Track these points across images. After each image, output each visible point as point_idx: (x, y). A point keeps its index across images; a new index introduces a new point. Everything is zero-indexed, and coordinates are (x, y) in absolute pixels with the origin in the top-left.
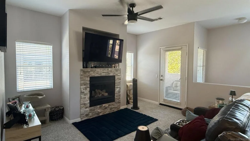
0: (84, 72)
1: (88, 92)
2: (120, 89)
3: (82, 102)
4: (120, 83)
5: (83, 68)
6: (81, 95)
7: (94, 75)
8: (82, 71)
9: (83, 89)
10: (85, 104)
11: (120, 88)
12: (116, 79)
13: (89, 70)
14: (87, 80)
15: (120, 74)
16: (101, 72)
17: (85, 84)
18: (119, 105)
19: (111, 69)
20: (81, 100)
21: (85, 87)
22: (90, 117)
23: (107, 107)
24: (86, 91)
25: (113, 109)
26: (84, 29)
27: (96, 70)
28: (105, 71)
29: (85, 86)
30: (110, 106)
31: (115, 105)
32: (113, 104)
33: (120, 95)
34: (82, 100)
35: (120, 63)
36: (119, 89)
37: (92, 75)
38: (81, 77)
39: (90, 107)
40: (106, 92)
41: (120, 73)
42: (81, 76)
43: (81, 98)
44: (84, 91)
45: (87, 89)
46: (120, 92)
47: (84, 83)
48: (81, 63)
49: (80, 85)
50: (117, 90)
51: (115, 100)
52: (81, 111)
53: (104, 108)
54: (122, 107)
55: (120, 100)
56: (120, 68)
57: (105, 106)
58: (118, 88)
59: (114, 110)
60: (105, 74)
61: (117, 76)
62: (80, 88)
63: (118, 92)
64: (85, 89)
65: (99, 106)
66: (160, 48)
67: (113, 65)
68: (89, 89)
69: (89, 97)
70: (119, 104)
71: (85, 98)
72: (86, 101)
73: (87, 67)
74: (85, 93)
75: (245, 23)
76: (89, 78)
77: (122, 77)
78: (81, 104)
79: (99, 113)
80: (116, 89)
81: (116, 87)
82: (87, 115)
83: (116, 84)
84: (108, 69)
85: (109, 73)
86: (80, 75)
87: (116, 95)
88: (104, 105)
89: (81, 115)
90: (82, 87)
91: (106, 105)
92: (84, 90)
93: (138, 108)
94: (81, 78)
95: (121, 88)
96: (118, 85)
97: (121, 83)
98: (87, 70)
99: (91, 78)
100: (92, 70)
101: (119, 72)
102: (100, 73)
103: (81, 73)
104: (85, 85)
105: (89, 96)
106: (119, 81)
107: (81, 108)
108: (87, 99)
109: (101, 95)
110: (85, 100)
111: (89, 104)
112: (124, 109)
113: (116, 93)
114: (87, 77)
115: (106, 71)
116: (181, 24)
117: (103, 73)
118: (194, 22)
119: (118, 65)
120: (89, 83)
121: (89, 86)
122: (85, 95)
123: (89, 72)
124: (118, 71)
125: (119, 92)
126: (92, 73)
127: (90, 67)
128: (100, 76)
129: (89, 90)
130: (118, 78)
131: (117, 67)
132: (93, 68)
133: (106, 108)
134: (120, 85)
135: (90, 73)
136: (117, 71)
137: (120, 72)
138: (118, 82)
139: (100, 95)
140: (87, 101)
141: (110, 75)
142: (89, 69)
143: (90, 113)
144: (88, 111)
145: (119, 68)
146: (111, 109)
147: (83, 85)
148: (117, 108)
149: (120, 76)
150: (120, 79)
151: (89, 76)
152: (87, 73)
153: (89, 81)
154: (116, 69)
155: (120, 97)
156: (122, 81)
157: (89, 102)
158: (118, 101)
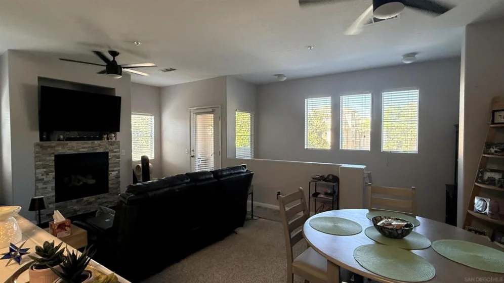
0: (41, 147)
2: (119, 172)
4: (118, 163)
5: (40, 141)
6: (37, 184)
7: (65, 152)
8: (39, 147)
9: (40, 175)
11: (119, 171)
12: (110, 157)
13: (53, 145)
14: (50, 160)
15: (119, 149)
16: (78, 147)
17: (45, 166)
18: (117, 198)
19: (99, 142)
20: (37, 191)
21: (45, 172)
23: (94, 201)
24: (47, 177)
26: (40, 79)
27: (67, 144)
28: (86, 146)
29: (45, 170)
30: (99, 201)
31: (108, 198)
32: (104, 197)
33: (119, 182)
34: (39, 192)
35: (118, 133)
36: (117, 172)
37: (60, 151)
38: (37, 155)
39: (57, 201)
40: (93, 178)
42: (37, 153)
43: (37, 188)
44: (44, 177)
45: (50, 174)
46: (119, 177)
47: (43, 165)
48: (37, 134)
49: (33, 167)
50: (112, 175)
51: (110, 190)
53: (86, 203)
55: (119, 189)
56: (118, 140)
57: (87, 201)
58: (113, 171)
60: (86, 150)
61: (112, 153)
62: (35, 174)
63: (114, 178)
64: (45, 174)
65: (75, 200)
66: (190, 109)
67: (106, 136)
68: (54, 174)
69: (54, 187)
71: (46, 188)
72: (47, 193)
73: (48, 139)
74: (45, 180)
75: (285, 81)
76: (54, 157)
77: (123, 152)
79: (75, 211)
80: (109, 173)
81: (110, 169)
83: (110, 165)
84: (92, 143)
85: (96, 148)
86: (34, 152)
87: (110, 182)
88: (85, 199)
90: (38, 171)
91: (92, 199)
92: (42, 175)
94: (36, 157)
95: (121, 171)
96: (115, 167)
97: (120, 163)
98: (49, 145)
99: (56, 157)
100: (58, 145)
101: (115, 146)
102: (75, 148)
103: (37, 150)
104: (44, 168)
105: (54, 185)
106: (117, 160)
108: (50, 190)
109: (81, 183)
110: (46, 191)
111: (54, 198)
113: (110, 178)
114: (50, 155)
115: (90, 145)
117: (82, 148)
118: (225, 77)
119: (114, 136)
120: (54, 164)
121: (53, 169)
122: (45, 183)
123: (55, 147)
124: (113, 145)
125: (118, 177)
126: (60, 148)
127: (56, 140)
128: (76, 153)
129: (54, 176)
130: (114, 156)
131: (111, 139)
132: (62, 140)
133: (90, 203)
134: (119, 166)
136: (111, 145)
137: (119, 146)
138: (115, 162)
140: (51, 192)
141: (98, 151)
142: (53, 143)
144: (51, 208)
145: (115, 139)
147: (40, 169)
148: (113, 201)
149: (119, 152)
150: (119, 158)
151: (53, 153)
152: (49, 149)
153: (54, 162)
154: (111, 142)
155: (119, 185)
156: (122, 161)
157: (54, 194)
158: (115, 191)
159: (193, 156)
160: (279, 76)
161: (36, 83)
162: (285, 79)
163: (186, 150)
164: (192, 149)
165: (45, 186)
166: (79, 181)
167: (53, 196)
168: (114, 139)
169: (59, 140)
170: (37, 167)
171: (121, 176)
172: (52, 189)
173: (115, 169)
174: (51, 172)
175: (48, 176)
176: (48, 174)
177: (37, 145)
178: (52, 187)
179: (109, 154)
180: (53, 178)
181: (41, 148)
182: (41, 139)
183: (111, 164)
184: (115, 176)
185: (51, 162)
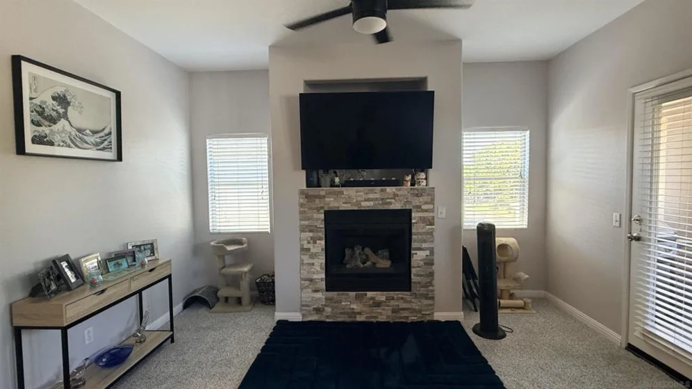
0: (308, 197)
1: (320, 251)
2: (432, 253)
3: (305, 275)
4: (431, 233)
5: (308, 186)
6: (302, 256)
7: (338, 207)
8: (304, 196)
9: (306, 242)
10: (311, 280)
11: (431, 249)
12: (413, 221)
13: (323, 193)
14: (317, 219)
15: (433, 204)
16: (359, 199)
17: (312, 228)
18: (427, 305)
19: (395, 189)
20: (302, 267)
21: (311, 238)
22: (327, 317)
23: (383, 302)
24: (314, 247)
25: (405, 314)
26: (307, 83)
27: (343, 193)
28: (371, 196)
29: (311, 234)
30: (392, 303)
31: (411, 302)
32: (402, 298)
33: (431, 274)
34: (305, 270)
35: (430, 170)
36: (427, 252)
37: (331, 205)
38: (302, 209)
39: (327, 290)
40: (387, 258)
41: (432, 202)
42: (302, 207)
43: (302, 262)
44: (310, 246)
45: (318, 242)
46: (433, 264)
47: (309, 226)
48: (303, 175)
49: (298, 229)
50: (418, 257)
51: (413, 288)
52: (303, 295)
53: (372, 302)
54: (440, 316)
55: (431, 288)
56: (431, 186)
57: (372, 298)
58: (420, 249)
59: (408, 317)
60: (372, 203)
61: (418, 211)
62: (300, 240)
63: (422, 263)
64: (312, 242)
65: (352, 294)
67: (409, 178)
68: (323, 242)
69: (324, 265)
70: (429, 302)
71: (313, 264)
72: (314, 273)
73: (318, 185)
74: (312, 251)
76: (323, 215)
77: (441, 212)
78: (302, 279)
79: (354, 313)
80: (413, 252)
81: (414, 245)
82: (318, 310)
83: (414, 237)
84: (382, 190)
85: (388, 200)
86: (299, 204)
87: (413, 271)
88: (370, 294)
89: (303, 306)
90: (303, 235)
91: (380, 296)
92: (309, 243)
93: (501, 334)
94: (301, 213)
95: (435, 251)
96: (425, 241)
97: (435, 234)
98: (318, 193)
99: (326, 213)
100: (330, 193)
101: (425, 198)
102: (355, 201)
103: (302, 201)
104: (310, 231)
105: (324, 261)
106: (429, 227)
107: (302, 289)
108: (318, 269)
109: (368, 264)
110: (313, 270)
111: (324, 283)
112: (447, 322)
113: (413, 263)
114: (318, 209)
115: (377, 196)
117: (368, 200)
119: (424, 177)
120: (323, 226)
121: (322, 235)
122: (313, 256)
123: (324, 197)
124: (421, 195)
125: (429, 262)
126: (332, 199)
127: (329, 185)
128: (356, 208)
129: (324, 247)
130: (423, 220)
131: (419, 183)
132: (338, 186)
133: (378, 304)
134: (433, 242)
135: (326, 199)
136: (417, 195)
137: (433, 199)
138: (423, 231)
139: (364, 263)
140: (318, 273)
141: (392, 207)
142: (322, 191)
143: (326, 306)
144: (320, 299)
145: (427, 184)
146: (393, 311)
147: (306, 232)
148: (420, 311)
149: (432, 210)
150: (432, 224)
151: (322, 208)
152: (317, 201)
153: (323, 222)
154: (417, 189)
155: (433, 279)
156: (440, 230)
157: (323, 276)
158: (423, 290)
159: (638, 239)
163: (616, 216)
164: (635, 217)
165: (311, 261)
166: (366, 259)
167: (322, 279)
168: (424, 183)
169: (333, 185)
170: (303, 229)
171: (435, 262)
172: (321, 269)
173: (424, 245)
174: (320, 239)
175: (315, 245)
176: (316, 243)
177: (302, 192)
178: (321, 263)
179: (413, 215)
180: (322, 250)
181: (306, 198)
182: (309, 184)
183: (417, 234)
184: (422, 260)
185: (320, 221)
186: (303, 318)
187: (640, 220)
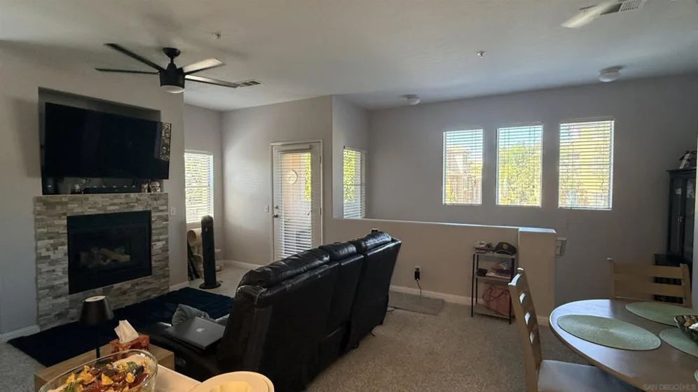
0: (46, 203)
1: (63, 256)
2: (167, 242)
3: (43, 282)
4: (166, 227)
5: (44, 193)
6: (39, 266)
7: (83, 212)
8: (41, 204)
9: (45, 250)
10: (52, 288)
11: (167, 240)
12: (153, 219)
13: (64, 200)
14: (60, 225)
15: (167, 205)
16: (105, 204)
17: (52, 235)
18: (165, 282)
19: (137, 194)
20: (39, 277)
21: (51, 244)
22: (72, 319)
23: (129, 289)
24: (54, 253)
25: (148, 293)
26: (42, 91)
27: (87, 199)
28: (116, 201)
29: (52, 241)
30: (137, 288)
31: (152, 283)
32: (145, 282)
33: (167, 258)
34: (43, 278)
35: (165, 181)
36: (164, 242)
37: (75, 211)
38: (38, 217)
39: (71, 293)
40: (126, 253)
41: (166, 204)
42: (38, 214)
43: (39, 272)
44: (51, 253)
45: (59, 248)
46: (168, 250)
47: (48, 233)
48: (38, 182)
49: (33, 238)
50: (157, 246)
51: (153, 272)
52: (40, 305)
53: (118, 292)
54: (175, 287)
55: (167, 269)
56: (165, 192)
57: (120, 289)
58: (159, 240)
59: (150, 296)
60: (117, 207)
61: (156, 212)
62: (36, 248)
63: (160, 251)
64: (52, 249)
65: (101, 289)
66: (272, 144)
67: (146, 186)
68: (66, 247)
69: (67, 269)
70: (167, 279)
71: (54, 271)
72: (56, 279)
73: (56, 192)
74: (52, 258)
75: (417, 105)
76: (66, 221)
77: (173, 211)
78: (38, 289)
80: (153, 243)
81: (154, 238)
82: (60, 316)
83: (153, 231)
84: (126, 196)
85: (131, 204)
86: (34, 213)
87: (153, 258)
88: (116, 286)
89: (41, 316)
90: (40, 243)
91: (126, 285)
92: (48, 250)
93: (218, 284)
94: (36, 220)
95: (170, 241)
96: (162, 234)
97: (169, 227)
98: (59, 200)
99: (70, 219)
100: (73, 200)
101: (162, 201)
102: (100, 206)
103: (38, 208)
104: (50, 238)
105: (66, 266)
106: (164, 223)
107: (38, 299)
108: (60, 274)
109: (108, 261)
110: (54, 276)
111: (67, 287)
112: (180, 290)
113: (153, 252)
114: (59, 217)
115: (122, 201)
116: (308, 98)
117: (111, 205)
118: (331, 96)
119: (158, 185)
120: (66, 232)
121: (65, 240)
122: (53, 263)
123: (67, 203)
124: (158, 199)
125: (165, 249)
126: (76, 205)
127: (70, 192)
128: (102, 213)
129: (67, 251)
130: (160, 217)
131: (155, 190)
132: (79, 193)
133: (124, 293)
134: (167, 233)
135: (69, 206)
136: (155, 199)
137: (167, 202)
138: (161, 226)
139: (105, 261)
140: (61, 278)
141: (135, 210)
142: (64, 198)
143: (70, 308)
144: (63, 303)
145: (161, 191)
146: (139, 294)
147: (43, 239)
148: (159, 289)
149: (167, 210)
150: (167, 220)
151: (65, 214)
152: (58, 208)
153: (66, 228)
154: (155, 195)
155: (168, 262)
156: (172, 225)
157: (67, 280)
158: (161, 272)
159: (277, 216)
160: (410, 97)
161: (35, 97)
162: (418, 102)
163: (266, 206)
164: (275, 206)
165: (52, 268)
166: (105, 258)
167: (65, 284)
168: (159, 190)
169: (73, 192)
170: (38, 238)
171: (169, 248)
172: (63, 273)
173: (161, 237)
174: (62, 244)
175: (56, 251)
176: (57, 249)
177: (38, 200)
178: (64, 268)
179: (153, 214)
180: (65, 255)
181: (44, 205)
182: (45, 192)
183: (155, 229)
184: (160, 249)
185: (62, 228)
186: (41, 329)
187: (277, 208)
